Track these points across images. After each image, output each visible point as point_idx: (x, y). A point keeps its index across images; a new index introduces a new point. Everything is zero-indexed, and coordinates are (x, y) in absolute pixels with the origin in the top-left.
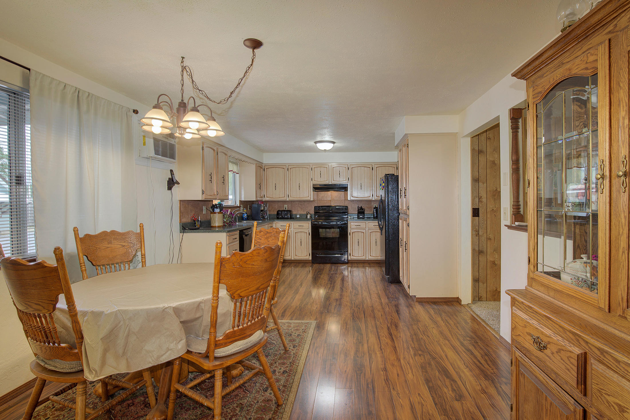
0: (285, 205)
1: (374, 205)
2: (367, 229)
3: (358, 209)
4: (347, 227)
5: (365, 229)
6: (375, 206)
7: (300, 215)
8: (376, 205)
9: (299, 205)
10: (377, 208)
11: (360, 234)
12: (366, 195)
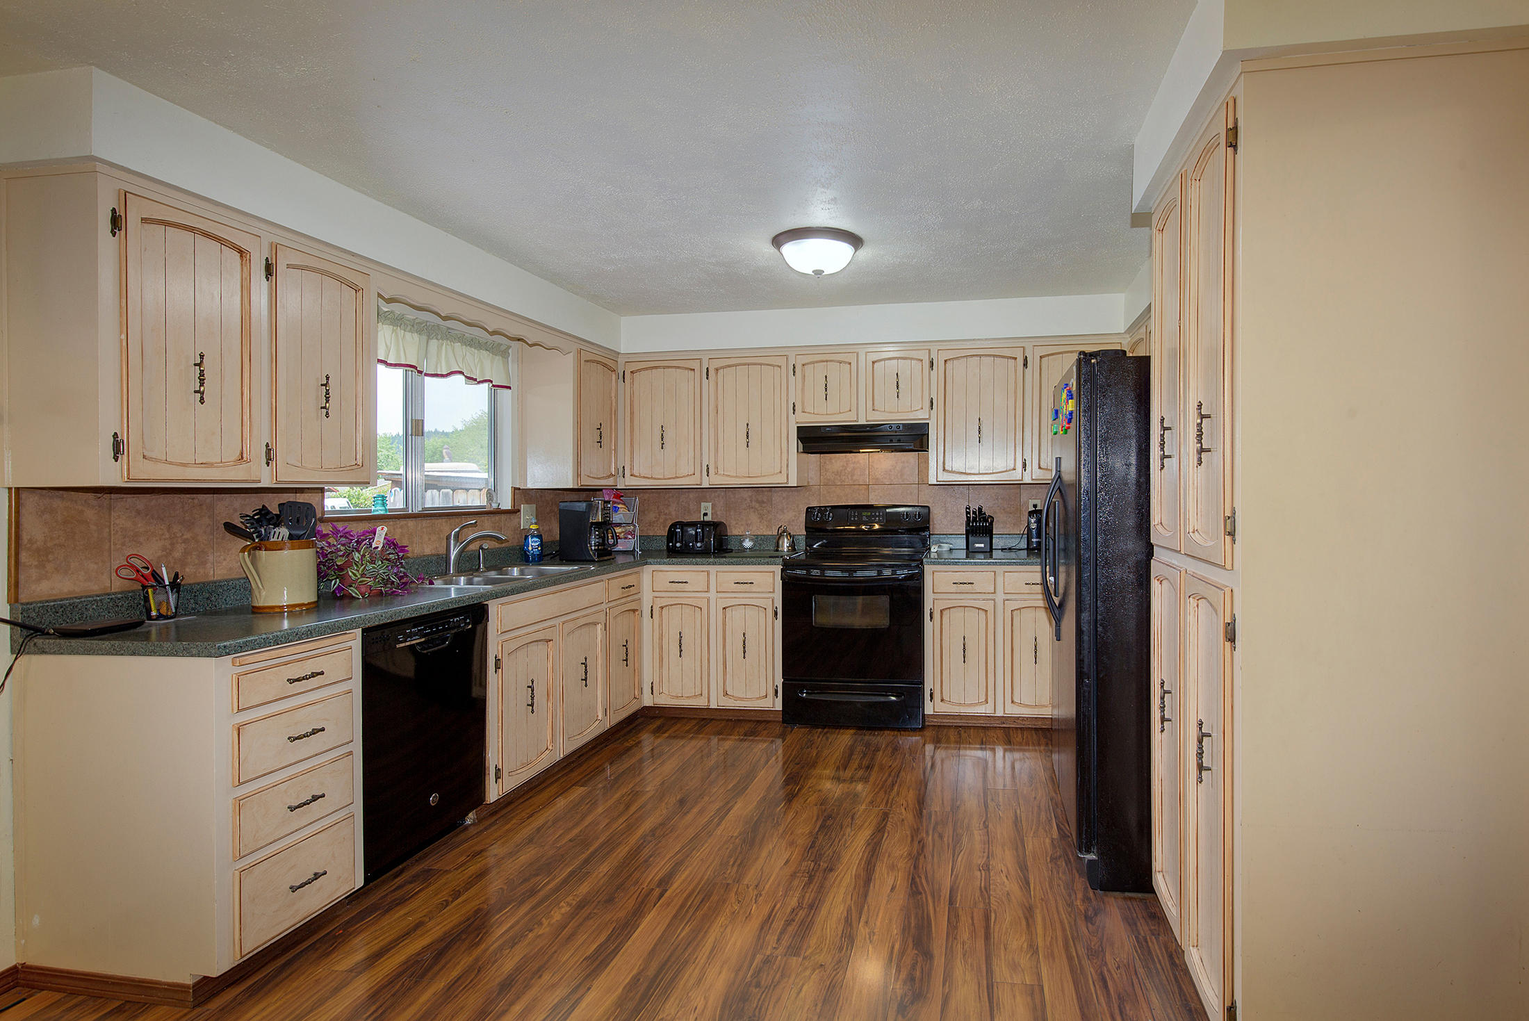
0: (703, 504)
1: (1031, 503)
2: (1000, 597)
3: (968, 518)
4: (919, 590)
5: (991, 596)
6: (1035, 506)
7: (756, 539)
8: (1037, 500)
9: (754, 503)
10: (1040, 512)
11: (972, 615)
12: (1000, 464)
